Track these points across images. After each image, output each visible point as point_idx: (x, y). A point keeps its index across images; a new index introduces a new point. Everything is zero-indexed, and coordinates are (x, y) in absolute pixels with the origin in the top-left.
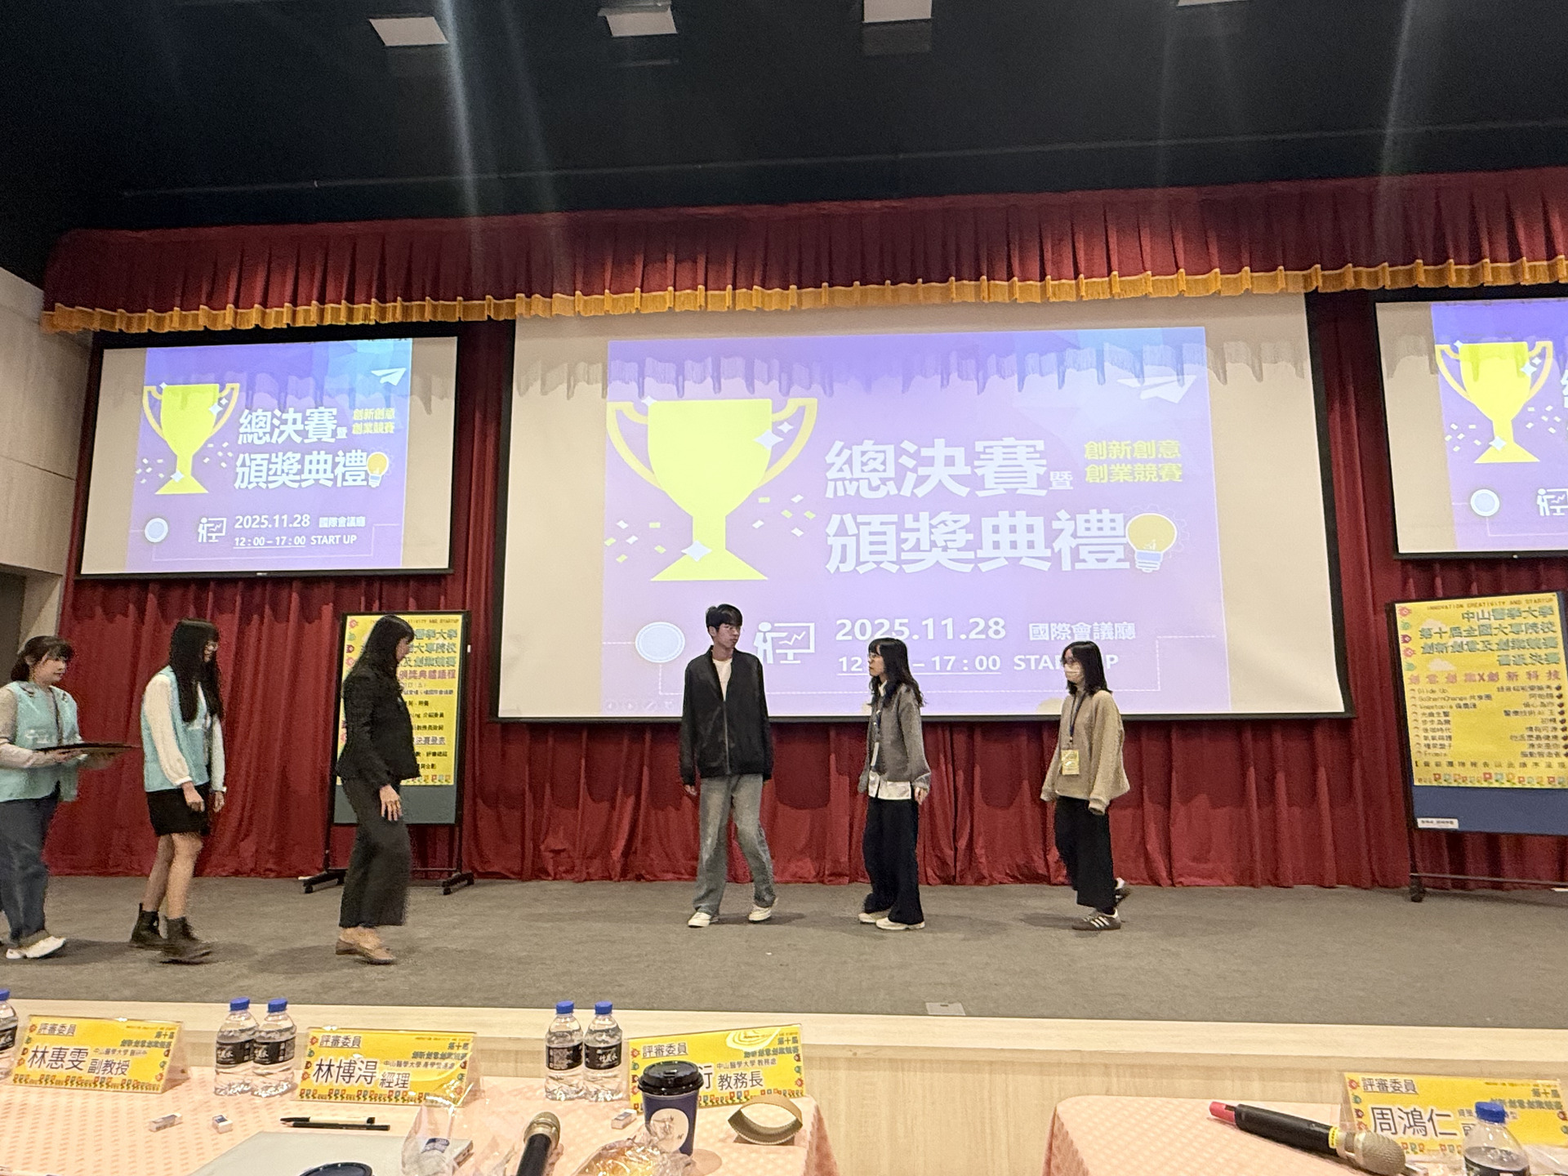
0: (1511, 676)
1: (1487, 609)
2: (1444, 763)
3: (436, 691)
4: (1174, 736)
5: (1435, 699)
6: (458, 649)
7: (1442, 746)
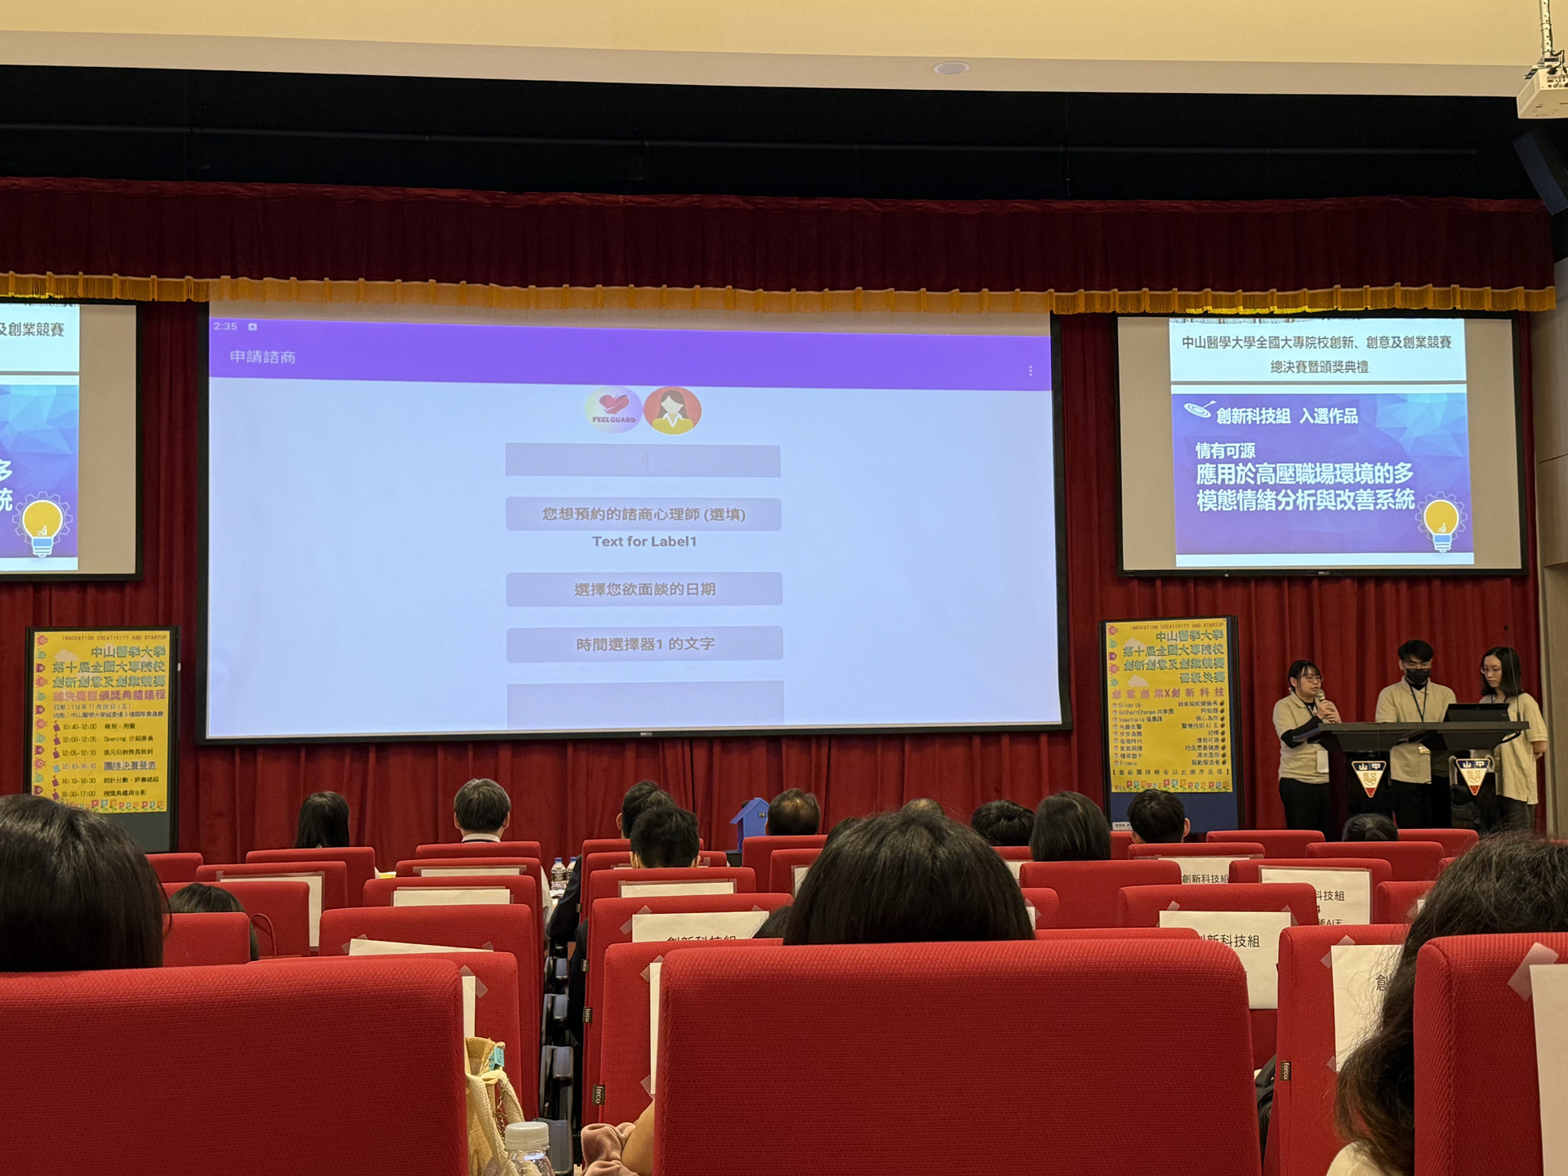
0: (1189, 692)
1: (1176, 631)
2: (1135, 772)
3: (143, 713)
4: (907, 747)
5: (1132, 713)
6: (167, 667)
7: (1134, 756)
